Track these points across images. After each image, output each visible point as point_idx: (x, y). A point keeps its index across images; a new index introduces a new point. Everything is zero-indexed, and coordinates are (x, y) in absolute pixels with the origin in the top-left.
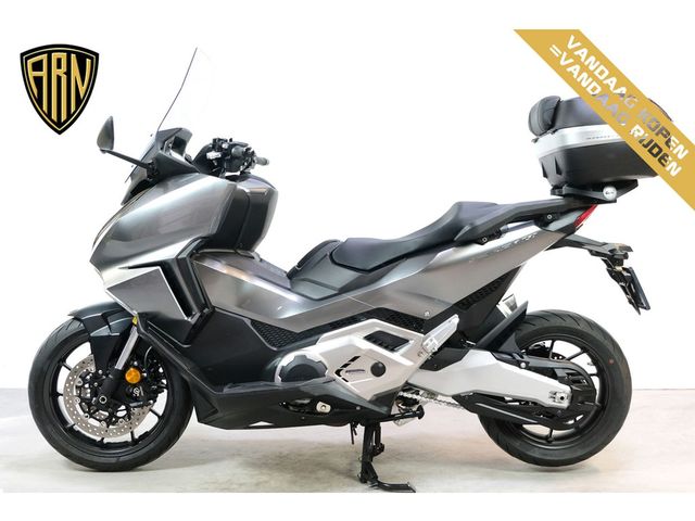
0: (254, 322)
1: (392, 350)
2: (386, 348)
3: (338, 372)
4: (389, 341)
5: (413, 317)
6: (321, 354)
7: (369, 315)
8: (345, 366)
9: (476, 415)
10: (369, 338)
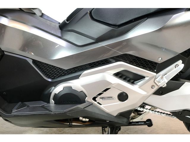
0: (34, 62)
1: (133, 83)
2: (129, 81)
3: (94, 99)
4: (131, 76)
5: (149, 61)
6: (83, 86)
7: (117, 59)
8: (100, 94)
9: (182, 122)
10: (117, 75)
